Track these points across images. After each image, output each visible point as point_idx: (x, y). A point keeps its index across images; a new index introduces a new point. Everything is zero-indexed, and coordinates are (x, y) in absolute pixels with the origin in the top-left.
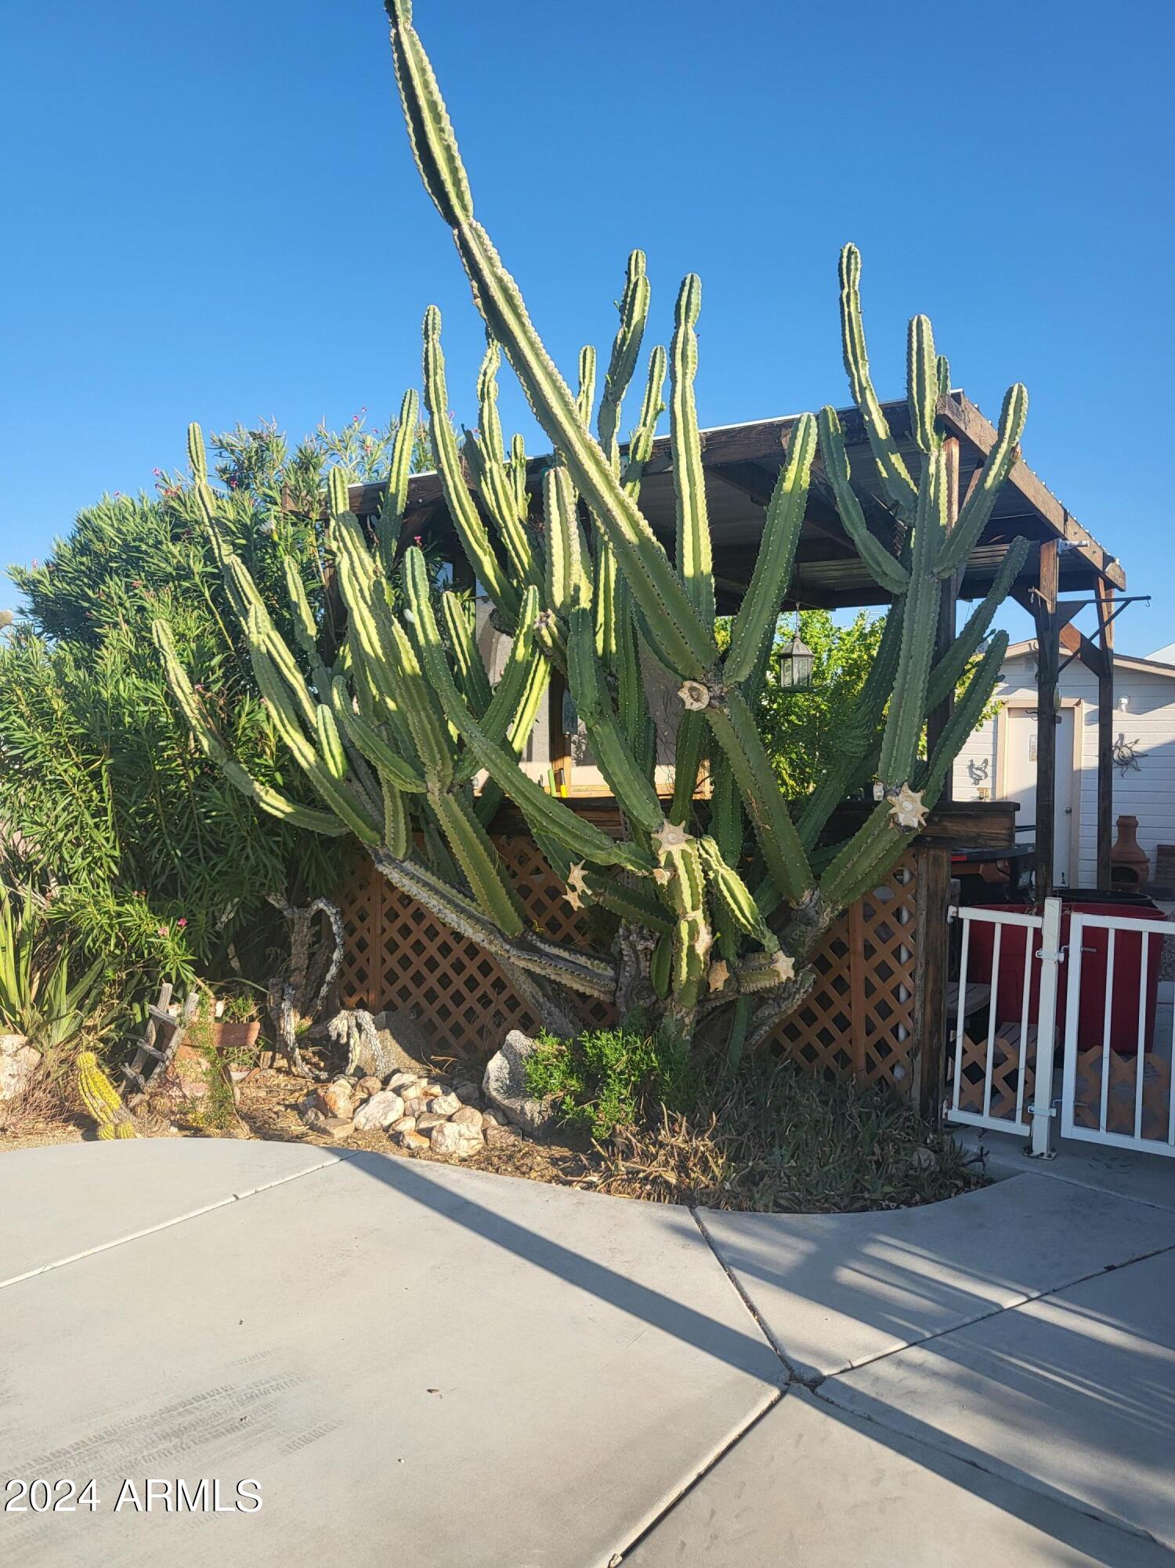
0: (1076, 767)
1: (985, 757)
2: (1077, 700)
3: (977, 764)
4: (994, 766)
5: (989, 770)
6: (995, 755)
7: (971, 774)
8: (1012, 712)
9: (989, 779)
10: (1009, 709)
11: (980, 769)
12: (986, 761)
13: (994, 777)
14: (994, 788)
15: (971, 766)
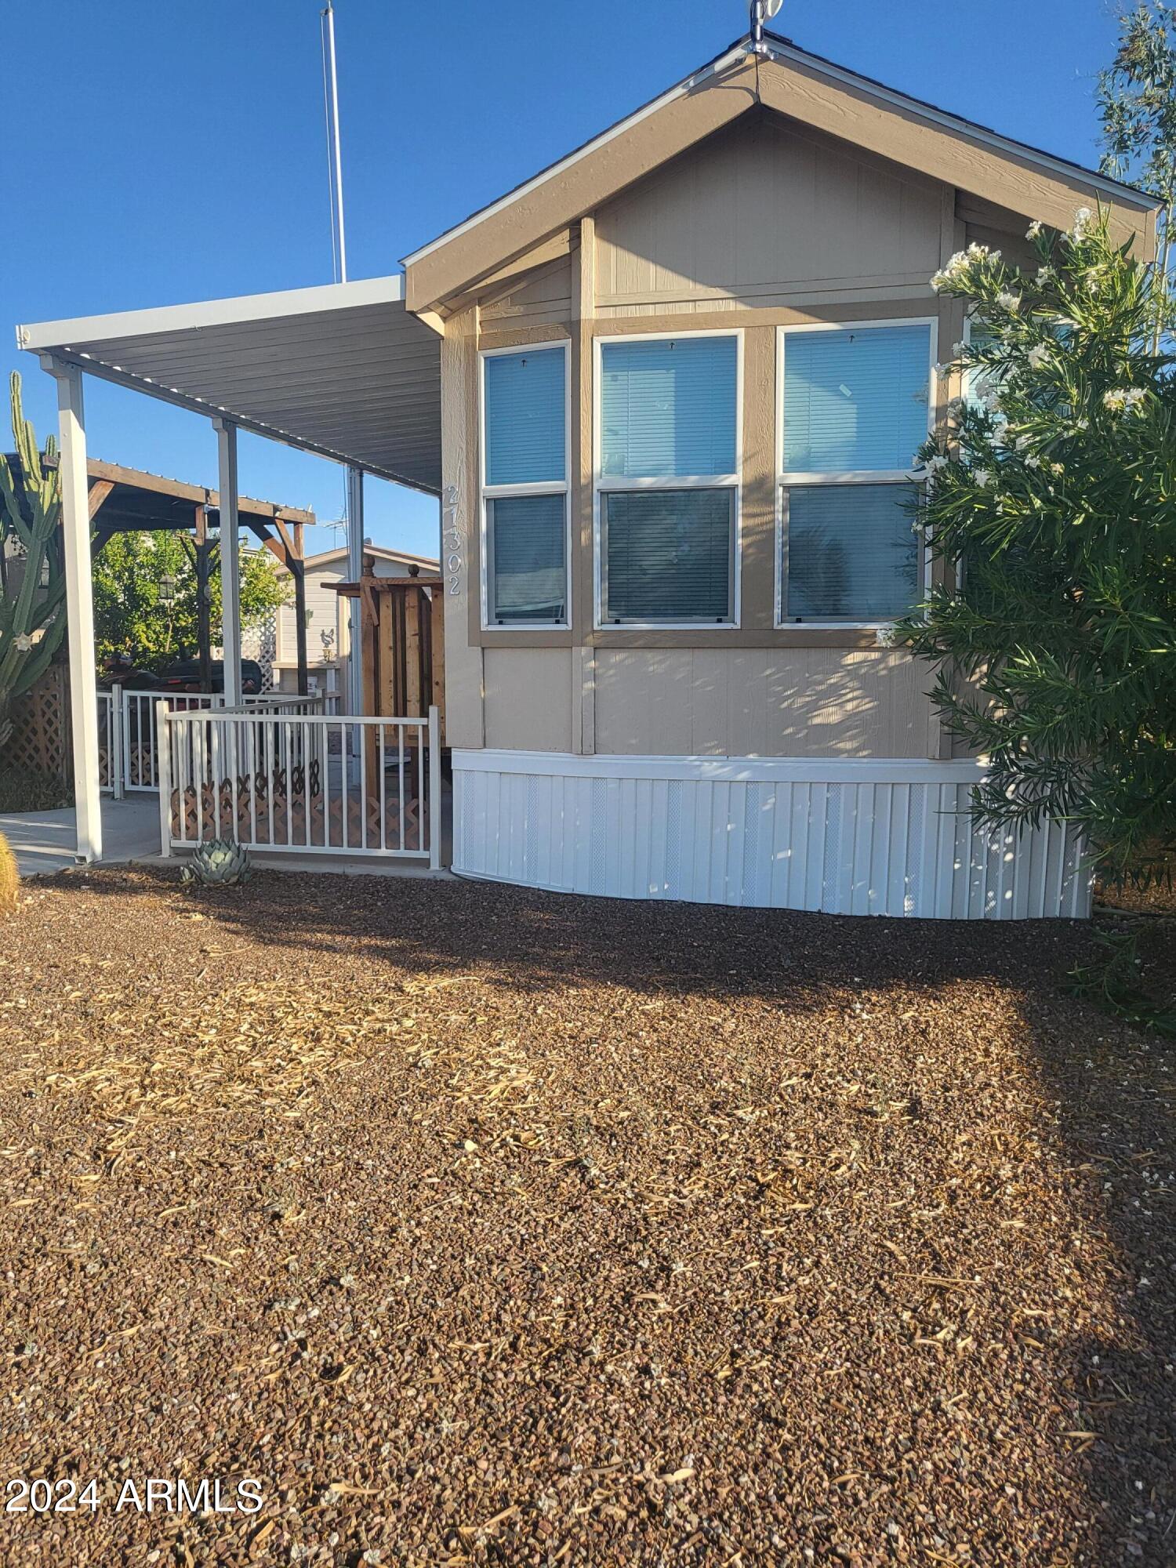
1: (332, 628)
3: (327, 632)
4: (338, 634)
5: (335, 637)
6: (338, 626)
7: (323, 640)
9: (335, 643)
11: (329, 637)
12: (332, 631)
13: (338, 642)
14: (338, 650)
15: (323, 635)
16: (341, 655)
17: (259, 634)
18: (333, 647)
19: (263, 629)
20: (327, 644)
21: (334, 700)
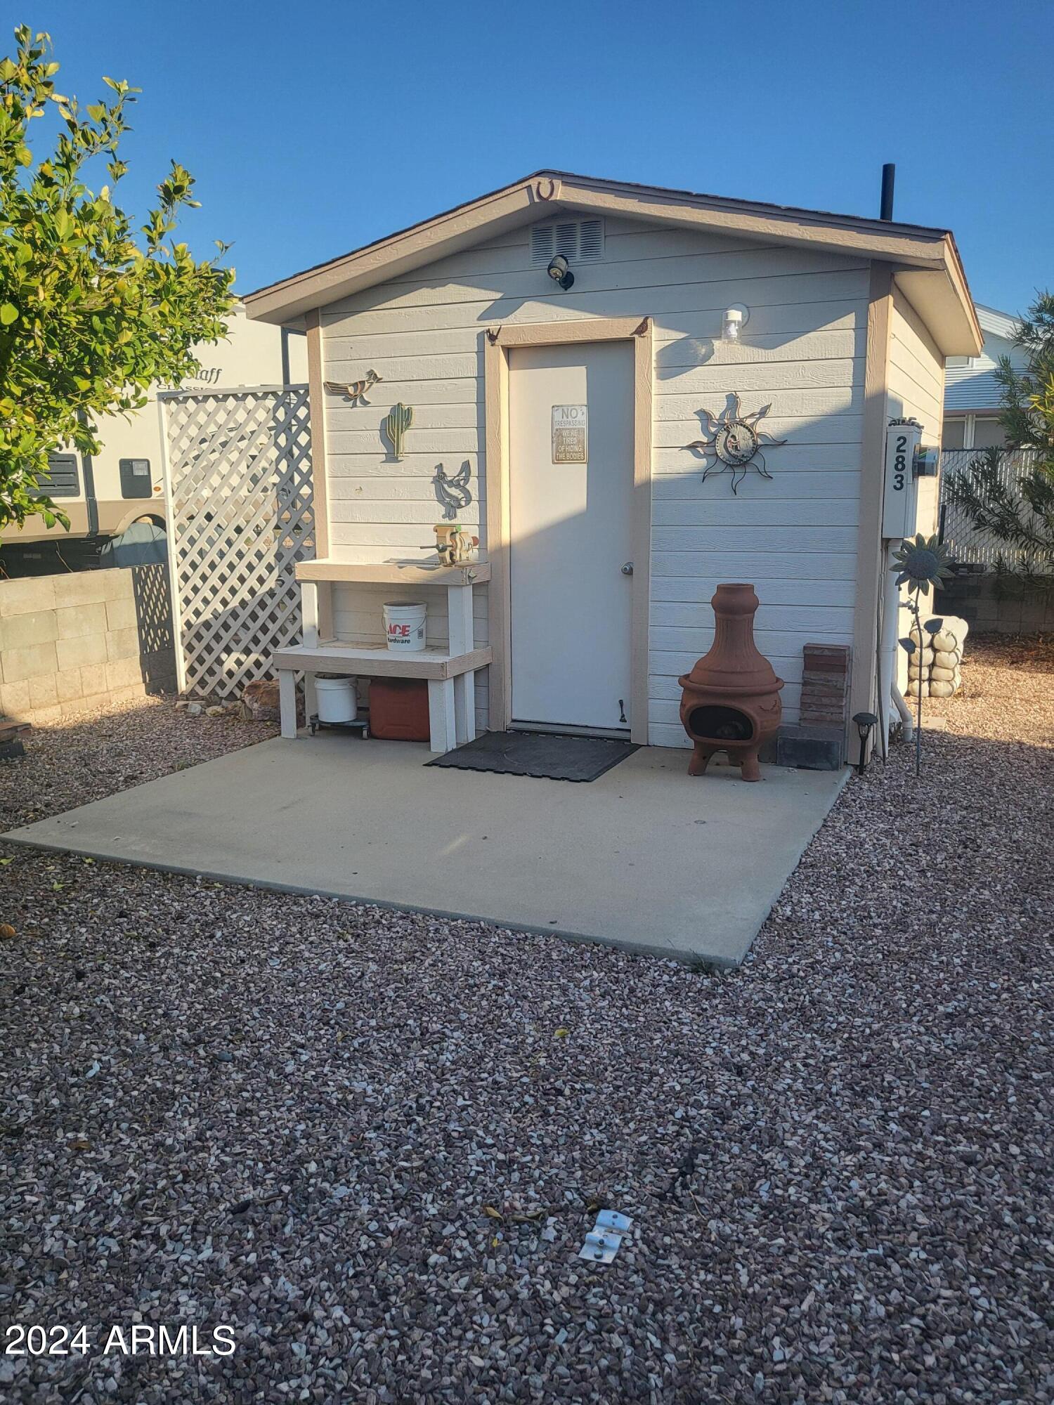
0: (639, 476)
1: (466, 457)
2: (641, 320)
3: (451, 471)
4: (482, 477)
5: (473, 485)
6: (482, 452)
7: (442, 496)
8: (515, 357)
9: (475, 504)
10: (508, 350)
11: (458, 486)
12: (466, 466)
13: (483, 501)
14: (483, 525)
15: (440, 478)
16: (491, 542)
17: (273, 453)
18: (468, 518)
19: (282, 440)
20: (452, 507)
21: (470, 679)
